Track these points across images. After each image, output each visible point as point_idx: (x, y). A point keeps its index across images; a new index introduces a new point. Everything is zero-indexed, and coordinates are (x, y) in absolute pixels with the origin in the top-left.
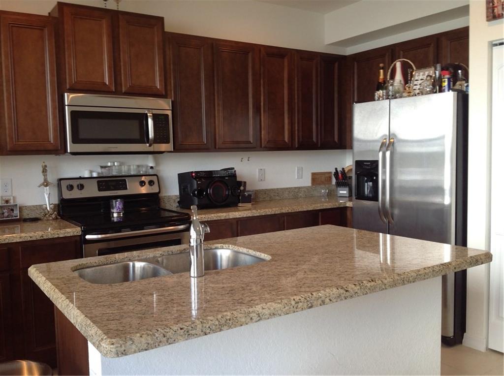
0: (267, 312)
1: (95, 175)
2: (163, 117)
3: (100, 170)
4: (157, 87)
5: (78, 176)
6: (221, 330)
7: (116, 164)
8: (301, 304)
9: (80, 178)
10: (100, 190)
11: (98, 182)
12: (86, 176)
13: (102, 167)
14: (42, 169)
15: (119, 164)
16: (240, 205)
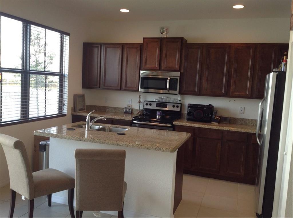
0: (67, 137)
1: (157, 101)
2: (175, 80)
3: (159, 99)
4: (176, 67)
5: (151, 100)
6: (55, 137)
7: (165, 97)
8: (77, 139)
9: (152, 101)
10: (157, 106)
11: (157, 104)
12: (154, 101)
13: (160, 98)
14: (139, 97)
15: (166, 97)
16: (212, 123)
